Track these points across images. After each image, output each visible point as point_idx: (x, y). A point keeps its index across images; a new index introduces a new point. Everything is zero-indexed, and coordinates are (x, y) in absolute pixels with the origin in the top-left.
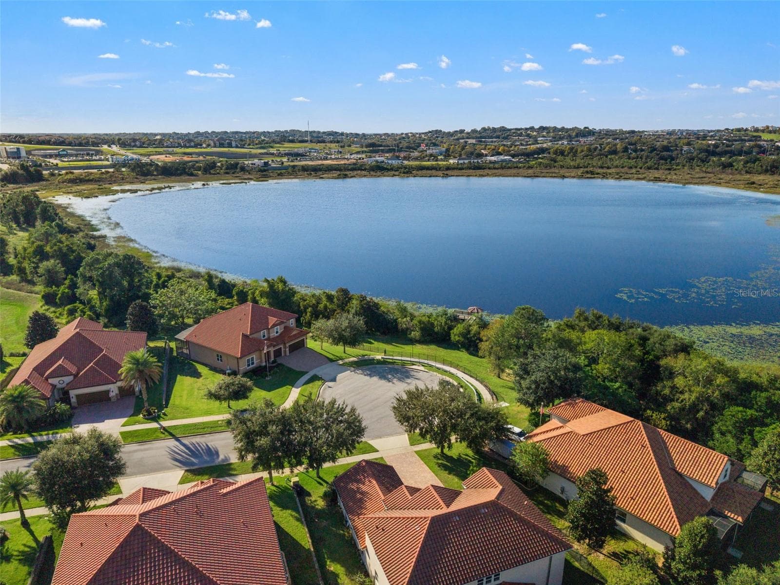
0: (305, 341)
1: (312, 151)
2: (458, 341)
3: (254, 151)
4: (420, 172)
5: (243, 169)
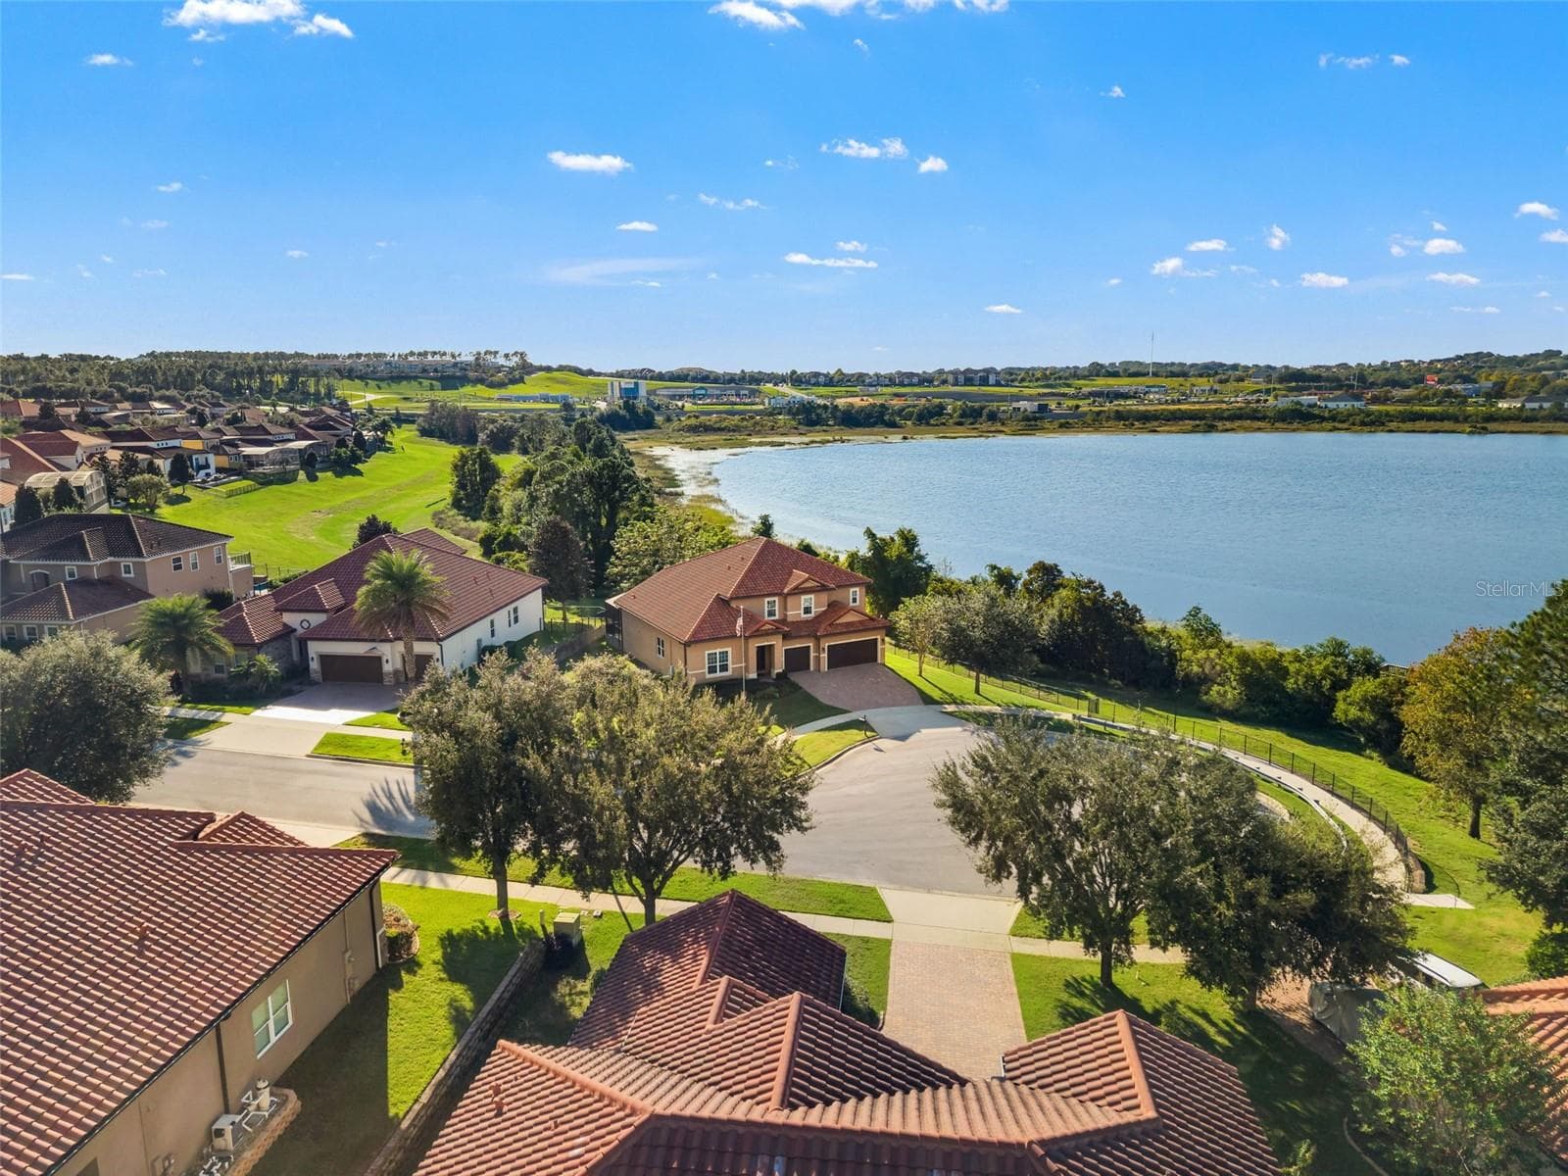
0: (879, 646)
1: (1153, 390)
2: (1356, 724)
3: (1027, 391)
5: (993, 417)
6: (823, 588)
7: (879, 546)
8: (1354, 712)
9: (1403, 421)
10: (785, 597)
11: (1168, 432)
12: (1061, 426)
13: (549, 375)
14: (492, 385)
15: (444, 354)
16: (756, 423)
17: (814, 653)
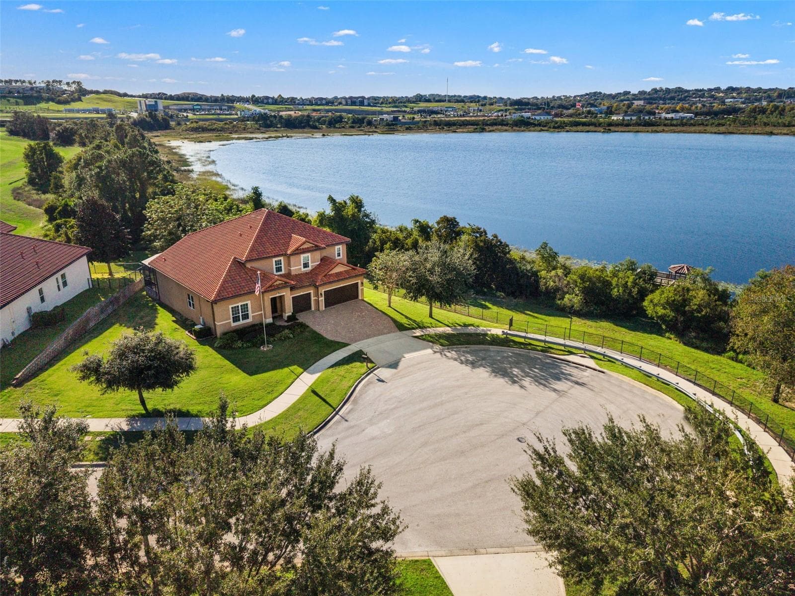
0: (360, 288)
1: (449, 109)
2: (662, 318)
3: (385, 109)
4: (574, 128)
5: (370, 123)
6: (317, 248)
7: (338, 208)
8: (661, 311)
9: (571, 126)
10: (288, 257)
11: (462, 132)
12: (407, 129)
13: (98, 96)
14: (59, 102)
15: (24, 82)
16: (234, 126)
17: (314, 297)
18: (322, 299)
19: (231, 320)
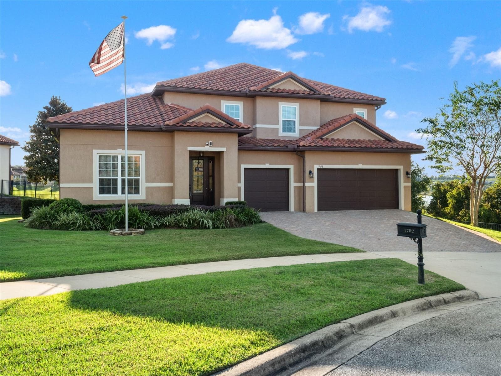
10: (252, 100)
17: (295, 182)
18: (312, 185)
19: (96, 186)
